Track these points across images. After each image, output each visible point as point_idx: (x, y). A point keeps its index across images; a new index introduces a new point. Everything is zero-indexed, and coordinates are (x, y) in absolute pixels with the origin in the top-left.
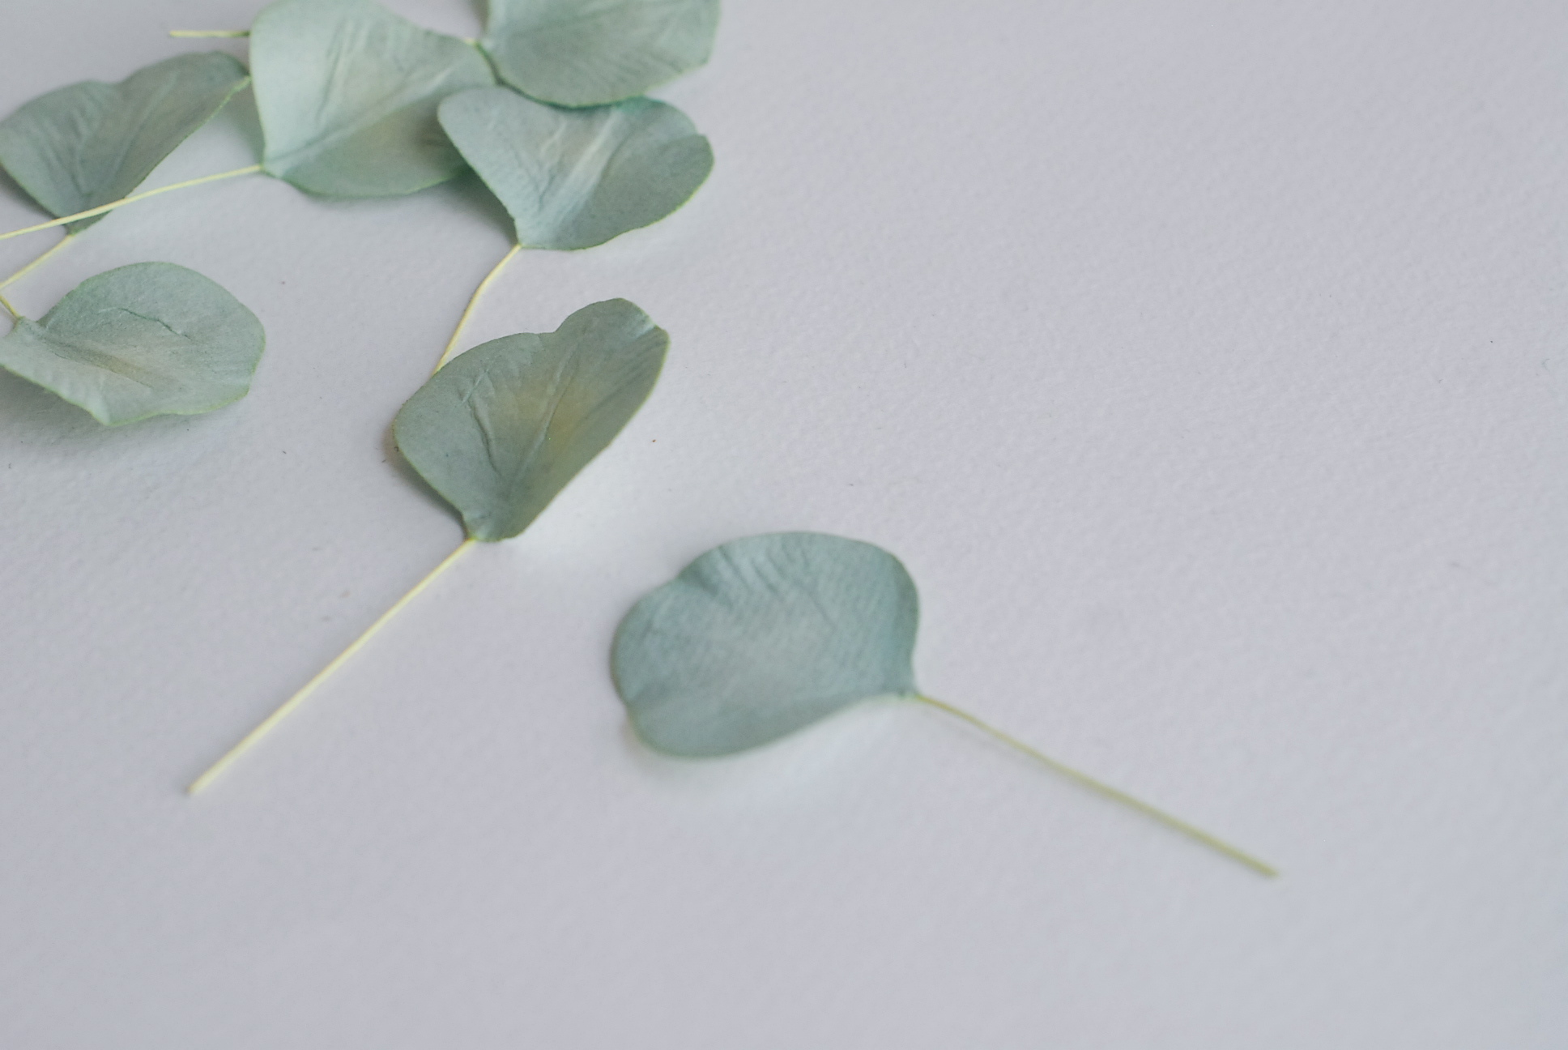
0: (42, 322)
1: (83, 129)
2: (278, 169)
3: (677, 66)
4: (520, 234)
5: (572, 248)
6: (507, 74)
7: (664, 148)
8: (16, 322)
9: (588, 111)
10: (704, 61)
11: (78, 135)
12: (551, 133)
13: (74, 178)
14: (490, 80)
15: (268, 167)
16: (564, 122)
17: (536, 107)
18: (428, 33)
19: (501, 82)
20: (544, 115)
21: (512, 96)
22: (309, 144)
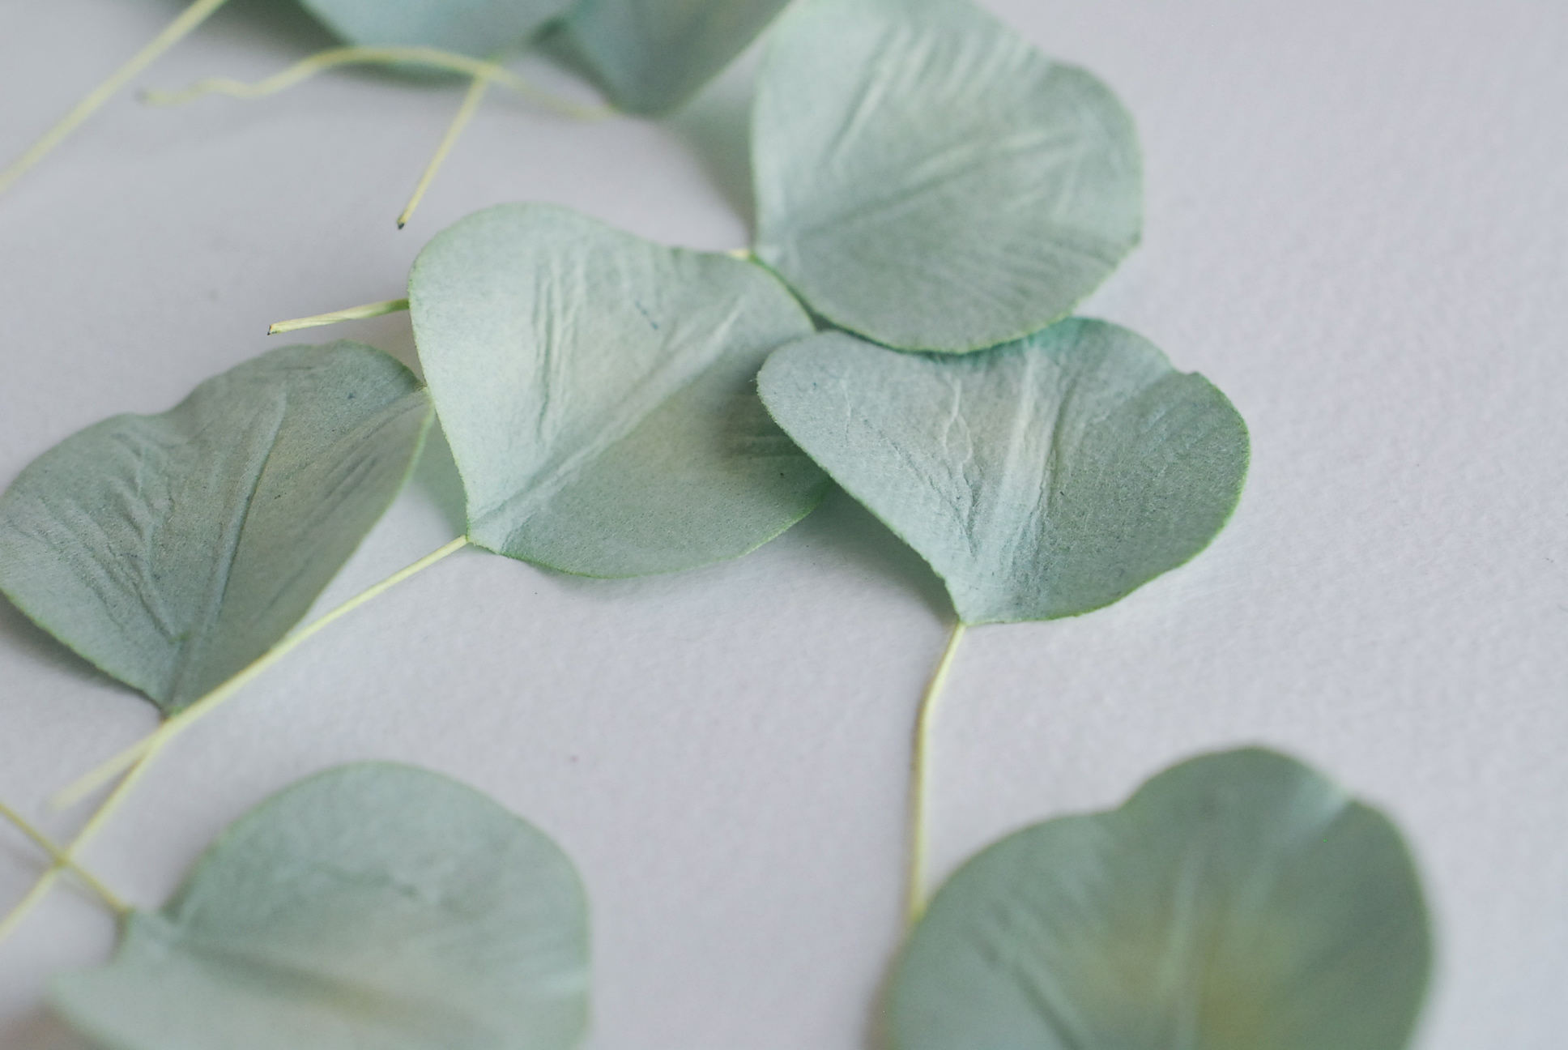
0: (172, 908)
1: (139, 511)
2: (494, 535)
3: (1104, 255)
4: (960, 606)
5: (1053, 615)
6: (825, 308)
7: (1141, 408)
8: (121, 922)
9: (988, 356)
10: (1136, 239)
11: (137, 528)
12: (945, 407)
13: (148, 609)
14: (805, 324)
15: (478, 536)
16: (957, 382)
17: (901, 360)
18: (676, 253)
19: (822, 324)
20: (920, 377)
21: (855, 347)
22: (534, 481)
